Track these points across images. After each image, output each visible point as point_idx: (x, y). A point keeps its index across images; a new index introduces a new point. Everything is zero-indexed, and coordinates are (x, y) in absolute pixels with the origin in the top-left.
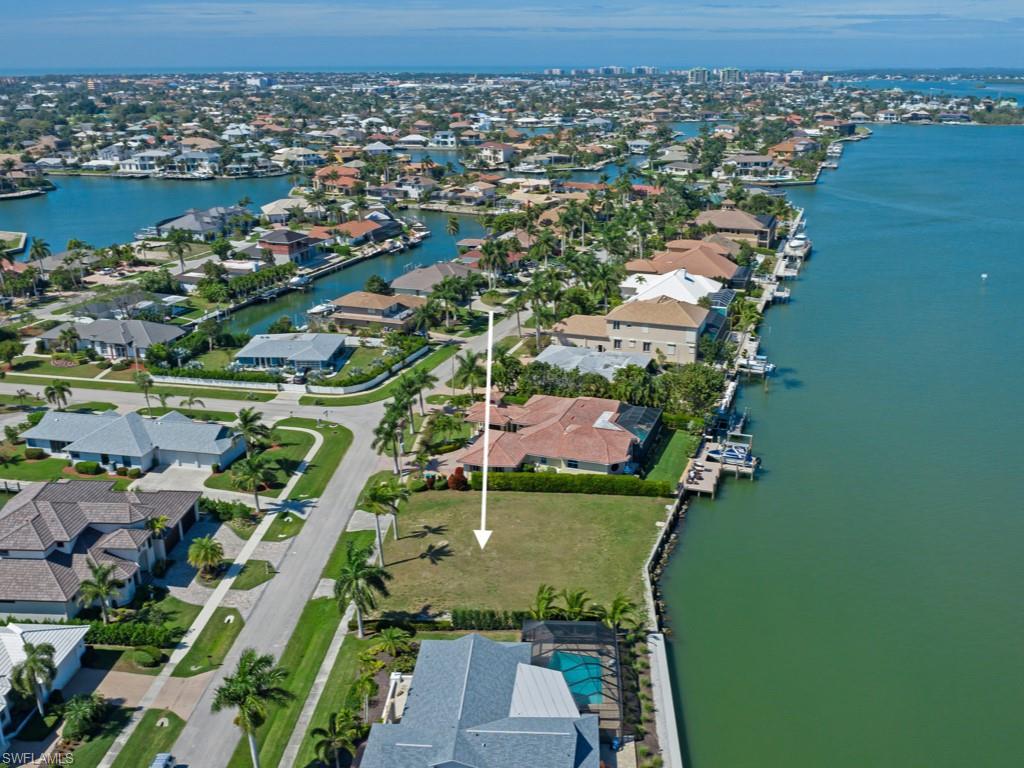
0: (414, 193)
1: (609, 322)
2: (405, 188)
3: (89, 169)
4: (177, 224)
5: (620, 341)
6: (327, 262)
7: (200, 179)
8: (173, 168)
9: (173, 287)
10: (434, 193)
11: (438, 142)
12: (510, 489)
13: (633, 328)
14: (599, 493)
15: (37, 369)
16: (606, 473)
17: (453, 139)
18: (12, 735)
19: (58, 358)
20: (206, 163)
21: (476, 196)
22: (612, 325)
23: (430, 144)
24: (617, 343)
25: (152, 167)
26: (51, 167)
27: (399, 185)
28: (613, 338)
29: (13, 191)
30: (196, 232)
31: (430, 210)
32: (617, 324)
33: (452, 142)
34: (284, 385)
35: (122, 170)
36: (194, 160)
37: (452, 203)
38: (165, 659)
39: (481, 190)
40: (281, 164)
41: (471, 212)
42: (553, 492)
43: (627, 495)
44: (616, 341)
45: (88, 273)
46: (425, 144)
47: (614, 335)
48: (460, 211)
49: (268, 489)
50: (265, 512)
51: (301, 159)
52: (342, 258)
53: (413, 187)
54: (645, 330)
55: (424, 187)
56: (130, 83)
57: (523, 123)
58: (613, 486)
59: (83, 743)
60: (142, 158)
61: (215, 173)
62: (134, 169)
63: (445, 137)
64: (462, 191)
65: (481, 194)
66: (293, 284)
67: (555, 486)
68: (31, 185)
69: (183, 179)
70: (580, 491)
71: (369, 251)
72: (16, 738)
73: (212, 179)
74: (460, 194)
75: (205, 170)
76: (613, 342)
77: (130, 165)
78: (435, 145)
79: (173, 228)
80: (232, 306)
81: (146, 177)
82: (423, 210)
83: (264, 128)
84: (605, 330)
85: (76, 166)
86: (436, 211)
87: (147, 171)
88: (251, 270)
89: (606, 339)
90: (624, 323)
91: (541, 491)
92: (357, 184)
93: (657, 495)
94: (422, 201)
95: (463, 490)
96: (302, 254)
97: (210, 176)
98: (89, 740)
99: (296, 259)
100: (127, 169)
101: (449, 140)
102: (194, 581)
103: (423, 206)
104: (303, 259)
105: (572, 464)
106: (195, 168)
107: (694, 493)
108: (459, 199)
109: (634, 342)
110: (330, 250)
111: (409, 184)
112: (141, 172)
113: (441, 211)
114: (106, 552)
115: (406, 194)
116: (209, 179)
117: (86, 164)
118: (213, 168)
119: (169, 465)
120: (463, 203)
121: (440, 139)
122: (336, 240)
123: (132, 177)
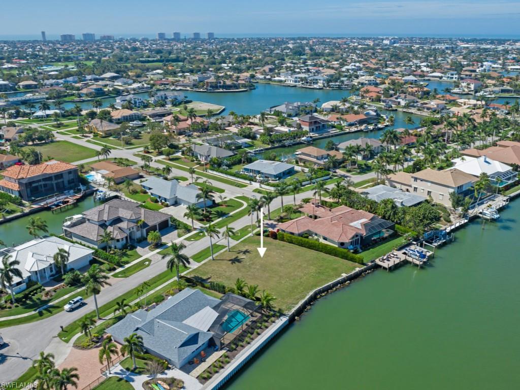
0: (403, 103)
1: (412, 177)
2: (399, 100)
3: (275, 81)
4: (277, 109)
5: (417, 188)
6: (329, 132)
7: (316, 89)
8: (307, 83)
9: (251, 135)
10: (412, 104)
11: (448, 77)
12: (292, 243)
13: (424, 182)
14: (330, 254)
15: (177, 161)
16: (337, 246)
17: (457, 76)
18: (52, 278)
19: (186, 158)
20: (322, 81)
21: (432, 107)
22: (413, 179)
23: (444, 78)
24: (415, 189)
25: (299, 82)
26: (261, 79)
27: (397, 98)
28: (414, 186)
29: (237, 89)
30: (283, 113)
31: (407, 112)
32: (416, 179)
33: (456, 78)
34: (253, 183)
35: (287, 82)
36: (317, 80)
37: (419, 110)
38: (114, 269)
39: (436, 104)
40: (356, 84)
41: (427, 115)
42: (309, 248)
43: (342, 258)
44: (415, 188)
45: (229, 125)
46: (441, 78)
47: (414, 185)
48: (422, 114)
49: (205, 222)
50: (195, 229)
51: (367, 82)
52: (338, 131)
53: (403, 100)
54: (429, 184)
55: (408, 100)
56: (331, 42)
57: (511, 69)
58: (336, 252)
59: (68, 287)
60: (296, 78)
61: (324, 86)
62: (292, 82)
63: (452, 75)
64: (426, 104)
65: (435, 106)
66: (303, 140)
67: (311, 246)
68: (245, 87)
69: (309, 88)
70: (321, 251)
71: (353, 129)
72: (53, 279)
73: (322, 89)
74: (424, 105)
75: (320, 84)
76: (413, 188)
77: (290, 80)
78: (446, 79)
79: (275, 110)
80: (270, 146)
81: (295, 86)
82: (404, 112)
83: (367, 66)
84: (410, 181)
85: (270, 79)
86: (409, 113)
87: (297, 84)
88: (287, 132)
89: (410, 186)
90: (419, 179)
91: (305, 247)
92: (377, 96)
93: (356, 262)
94: (404, 107)
95: (274, 239)
96: (317, 127)
97: (321, 87)
98: (70, 287)
99: (313, 129)
100: (289, 82)
101: (455, 76)
102: (148, 247)
103: (404, 110)
104: (316, 130)
105: (325, 239)
106: (317, 83)
107: (380, 266)
108: (424, 108)
109: (423, 190)
110: (333, 127)
111: (401, 98)
112: (294, 84)
113: (412, 113)
114: (120, 228)
115: (399, 103)
116: (320, 89)
117: (273, 79)
118: (323, 84)
119: (180, 205)
120: (425, 110)
121: (450, 76)
122: (340, 122)
123: (289, 86)
